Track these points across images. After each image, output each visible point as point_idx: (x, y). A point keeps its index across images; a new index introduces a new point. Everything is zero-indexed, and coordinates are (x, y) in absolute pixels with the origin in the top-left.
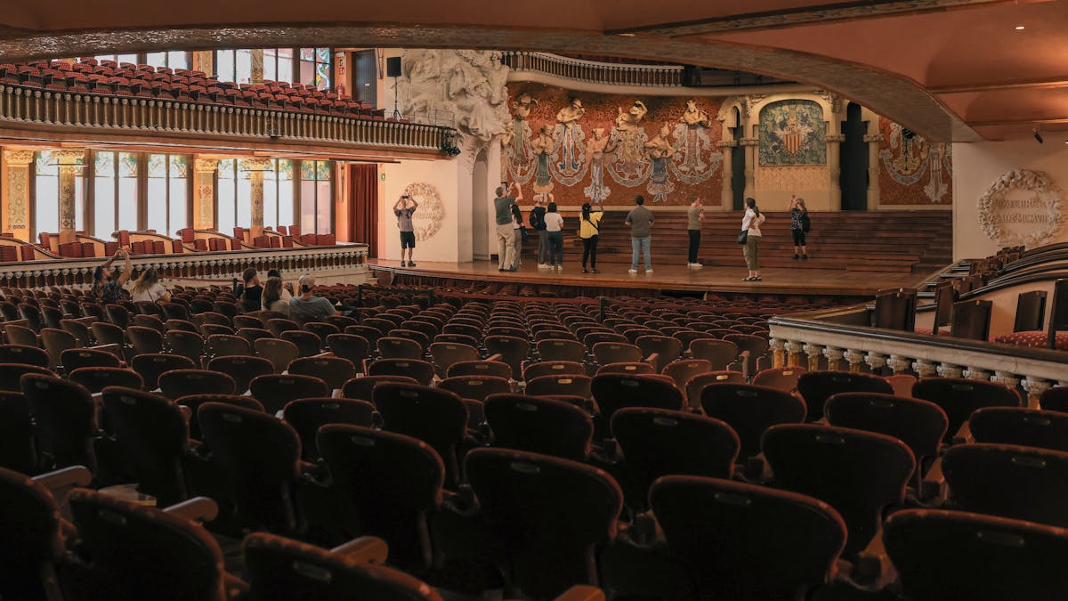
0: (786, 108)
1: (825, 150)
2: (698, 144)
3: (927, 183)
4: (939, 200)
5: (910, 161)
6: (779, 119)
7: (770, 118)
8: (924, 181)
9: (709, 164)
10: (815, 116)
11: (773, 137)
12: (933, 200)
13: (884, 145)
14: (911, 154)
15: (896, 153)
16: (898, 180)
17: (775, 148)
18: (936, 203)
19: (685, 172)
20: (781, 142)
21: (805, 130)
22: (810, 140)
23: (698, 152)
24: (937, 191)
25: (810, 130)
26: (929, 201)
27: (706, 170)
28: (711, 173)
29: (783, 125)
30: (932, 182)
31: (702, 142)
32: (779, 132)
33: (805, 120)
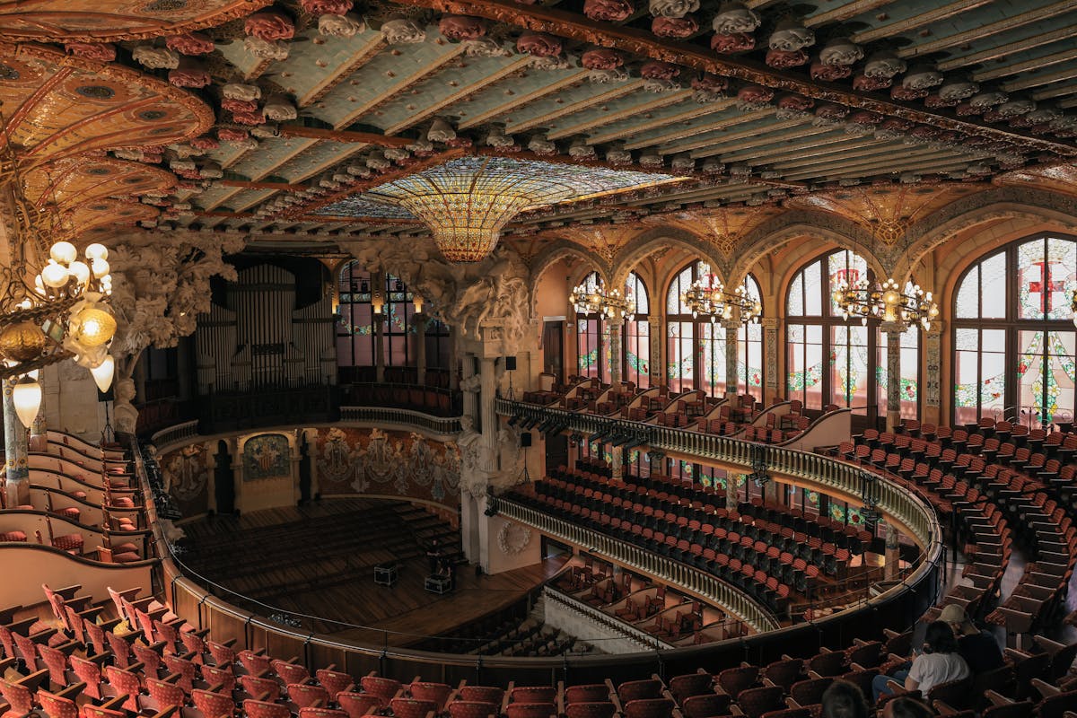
0: (260, 439)
1: (289, 466)
2: (191, 470)
3: (354, 480)
4: (363, 491)
5: (339, 468)
6: (256, 447)
7: (250, 447)
8: (352, 479)
9: (199, 482)
10: (282, 444)
11: (253, 460)
12: (358, 491)
13: (321, 457)
14: (340, 463)
15: (329, 462)
16: (332, 478)
17: (254, 468)
18: (361, 493)
19: (183, 493)
20: (258, 463)
21: (274, 453)
22: (279, 460)
23: (191, 475)
24: (361, 485)
25: (278, 453)
26: (355, 492)
27: (197, 487)
28: (200, 489)
29: (259, 451)
30: (357, 480)
31: (193, 467)
32: (256, 457)
33: (273, 447)
